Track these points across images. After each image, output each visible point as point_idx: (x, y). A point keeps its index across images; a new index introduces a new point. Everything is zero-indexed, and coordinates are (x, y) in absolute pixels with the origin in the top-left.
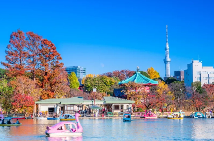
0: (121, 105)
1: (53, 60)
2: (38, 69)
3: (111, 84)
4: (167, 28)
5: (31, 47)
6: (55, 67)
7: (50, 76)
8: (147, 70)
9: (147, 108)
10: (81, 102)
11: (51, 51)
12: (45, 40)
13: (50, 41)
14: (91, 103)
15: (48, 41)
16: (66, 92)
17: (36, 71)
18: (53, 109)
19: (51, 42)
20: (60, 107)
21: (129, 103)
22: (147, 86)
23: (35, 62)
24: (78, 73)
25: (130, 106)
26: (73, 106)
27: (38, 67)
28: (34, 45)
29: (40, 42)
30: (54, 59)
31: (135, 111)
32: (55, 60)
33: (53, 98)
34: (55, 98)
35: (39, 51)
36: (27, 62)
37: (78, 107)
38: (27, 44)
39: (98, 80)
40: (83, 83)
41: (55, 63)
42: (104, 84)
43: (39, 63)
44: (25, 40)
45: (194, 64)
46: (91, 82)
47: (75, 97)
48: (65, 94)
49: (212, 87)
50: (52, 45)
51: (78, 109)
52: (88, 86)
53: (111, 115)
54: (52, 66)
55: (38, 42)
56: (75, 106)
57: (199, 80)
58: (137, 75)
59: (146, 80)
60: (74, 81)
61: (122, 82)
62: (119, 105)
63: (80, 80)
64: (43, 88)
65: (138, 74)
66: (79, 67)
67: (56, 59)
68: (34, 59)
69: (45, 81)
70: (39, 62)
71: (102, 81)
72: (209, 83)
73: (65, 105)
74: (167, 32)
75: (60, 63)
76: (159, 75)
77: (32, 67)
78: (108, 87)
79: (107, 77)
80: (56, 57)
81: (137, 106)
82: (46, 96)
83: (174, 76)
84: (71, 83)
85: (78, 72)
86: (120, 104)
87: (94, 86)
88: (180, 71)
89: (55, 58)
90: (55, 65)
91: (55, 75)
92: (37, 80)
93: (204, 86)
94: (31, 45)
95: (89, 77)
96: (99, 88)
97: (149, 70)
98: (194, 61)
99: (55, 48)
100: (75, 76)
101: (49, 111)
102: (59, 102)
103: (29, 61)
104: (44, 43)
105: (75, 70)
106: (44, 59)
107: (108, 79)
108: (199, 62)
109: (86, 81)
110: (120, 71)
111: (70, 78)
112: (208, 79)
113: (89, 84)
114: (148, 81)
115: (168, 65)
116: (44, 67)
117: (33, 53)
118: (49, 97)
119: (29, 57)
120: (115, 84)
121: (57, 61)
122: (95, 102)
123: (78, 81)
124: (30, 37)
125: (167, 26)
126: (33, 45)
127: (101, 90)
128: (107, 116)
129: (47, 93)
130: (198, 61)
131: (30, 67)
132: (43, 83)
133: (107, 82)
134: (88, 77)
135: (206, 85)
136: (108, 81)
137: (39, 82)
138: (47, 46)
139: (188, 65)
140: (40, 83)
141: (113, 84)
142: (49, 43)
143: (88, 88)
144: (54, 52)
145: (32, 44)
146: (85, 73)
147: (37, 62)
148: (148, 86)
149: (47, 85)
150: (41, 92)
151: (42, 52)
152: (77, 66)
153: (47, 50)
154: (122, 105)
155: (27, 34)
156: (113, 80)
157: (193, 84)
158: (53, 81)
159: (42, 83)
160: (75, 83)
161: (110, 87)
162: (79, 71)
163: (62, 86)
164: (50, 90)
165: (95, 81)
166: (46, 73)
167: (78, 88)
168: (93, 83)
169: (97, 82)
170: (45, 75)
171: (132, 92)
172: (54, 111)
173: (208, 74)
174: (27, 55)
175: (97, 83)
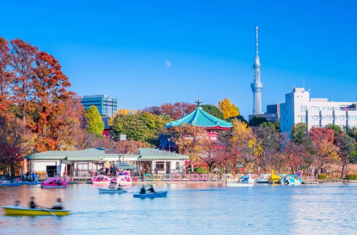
0: (167, 162)
1: (56, 87)
2: (31, 101)
3: (158, 127)
4: (257, 31)
5: (19, 64)
6: (59, 98)
7: (50, 113)
8: (219, 103)
9: (210, 167)
10: (101, 157)
11: (53, 71)
12: (42, 54)
13: (51, 56)
14: (117, 159)
15: (47, 55)
16: (76, 140)
17: (27, 105)
18: (54, 167)
19: (53, 57)
20: (66, 165)
21: (180, 159)
22: (213, 130)
23: (25, 90)
24: (104, 107)
25: (182, 163)
26: (88, 164)
27: (31, 98)
28: (24, 62)
29: (34, 57)
30: (57, 85)
31: (191, 173)
32: (59, 87)
33: (55, 149)
34: (59, 150)
35: (32, 72)
36: (12, 90)
37: (96, 165)
38: (13, 61)
39: (136, 120)
40: (110, 124)
41: (59, 91)
42: (146, 127)
43: (32, 92)
44: (8, 52)
45: (296, 94)
46: (124, 123)
47: (92, 148)
48: (76, 144)
49: (325, 132)
50: (55, 61)
51: (95, 168)
52: (119, 128)
53: (150, 179)
54: (55, 96)
55: (30, 57)
56: (90, 164)
57: (304, 121)
58: (196, 112)
59: (212, 121)
60: (95, 120)
61: (171, 124)
62: (163, 162)
63: (105, 120)
64: (39, 134)
65: (198, 111)
66: (106, 96)
67: (61, 85)
68: (24, 85)
69: (42, 121)
70: (32, 90)
71: (142, 120)
72: (321, 125)
73: (74, 162)
74: (257, 38)
75: (67, 92)
76: (238, 111)
77: (21, 98)
78: (152, 131)
79: (152, 114)
80: (62, 82)
81: (193, 163)
82: (44, 146)
83: (267, 113)
84: (89, 124)
85: (105, 105)
86: (165, 161)
87: (129, 129)
88: (276, 105)
89: (59, 83)
90: (59, 94)
91: (59, 112)
92: (29, 120)
93: (313, 130)
94: (19, 61)
95: (122, 113)
96: (137, 132)
97: (223, 103)
98: (297, 89)
99: (60, 67)
100: (96, 113)
101: (47, 171)
102: (65, 157)
103: (15, 88)
104: (41, 59)
105: (99, 101)
106: (41, 85)
107: (152, 118)
108: (305, 91)
109: (115, 120)
110: (173, 104)
111: (88, 116)
112: (319, 119)
113: (120, 127)
114: (216, 123)
115: (259, 95)
116: (40, 99)
117: (22, 75)
118: (48, 147)
119: (16, 81)
120: (164, 126)
121: (62, 88)
122: (123, 157)
123: (102, 121)
124: (18, 48)
125: (257, 28)
126: (22, 61)
127: (141, 136)
128: (143, 180)
129: (45, 142)
130: (303, 89)
131: (17, 98)
132: (39, 125)
133: (151, 123)
134: (119, 113)
135: (315, 129)
136: (152, 121)
137: (32, 124)
138: (46, 63)
139: (286, 95)
140: (34, 125)
141: (161, 126)
142: (49, 59)
143: (118, 132)
144: (57, 74)
145: (21, 59)
146: (116, 106)
147: (29, 89)
148: (215, 131)
149: (46, 128)
150: (36, 140)
151: (38, 73)
152: (103, 95)
153: (45, 71)
154: (169, 162)
155: (12, 42)
156: (161, 119)
157: (294, 128)
158: (56, 121)
159: (37, 125)
160: (97, 125)
161: (155, 131)
162: (106, 103)
163: (71, 129)
164: (51, 137)
165: (130, 121)
166: (44, 108)
167: (101, 132)
168: (126, 125)
169: (134, 122)
170: (41, 112)
171: (186, 141)
172: (56, 171)
173: (320, 110)
174: (13, 78)
175: (133, 125)
